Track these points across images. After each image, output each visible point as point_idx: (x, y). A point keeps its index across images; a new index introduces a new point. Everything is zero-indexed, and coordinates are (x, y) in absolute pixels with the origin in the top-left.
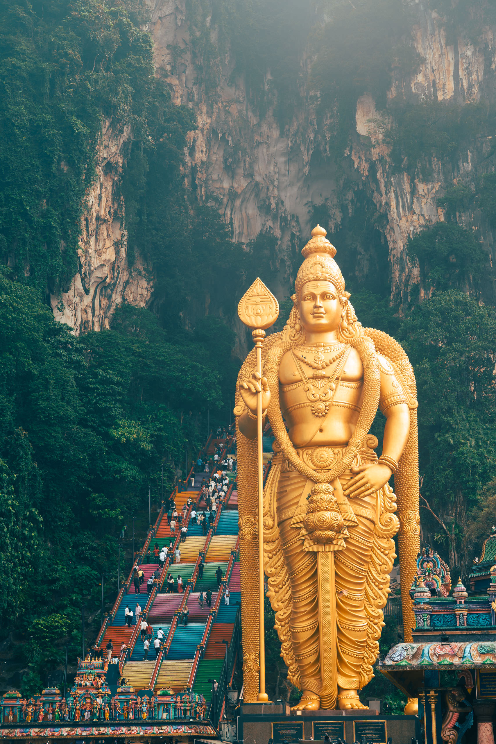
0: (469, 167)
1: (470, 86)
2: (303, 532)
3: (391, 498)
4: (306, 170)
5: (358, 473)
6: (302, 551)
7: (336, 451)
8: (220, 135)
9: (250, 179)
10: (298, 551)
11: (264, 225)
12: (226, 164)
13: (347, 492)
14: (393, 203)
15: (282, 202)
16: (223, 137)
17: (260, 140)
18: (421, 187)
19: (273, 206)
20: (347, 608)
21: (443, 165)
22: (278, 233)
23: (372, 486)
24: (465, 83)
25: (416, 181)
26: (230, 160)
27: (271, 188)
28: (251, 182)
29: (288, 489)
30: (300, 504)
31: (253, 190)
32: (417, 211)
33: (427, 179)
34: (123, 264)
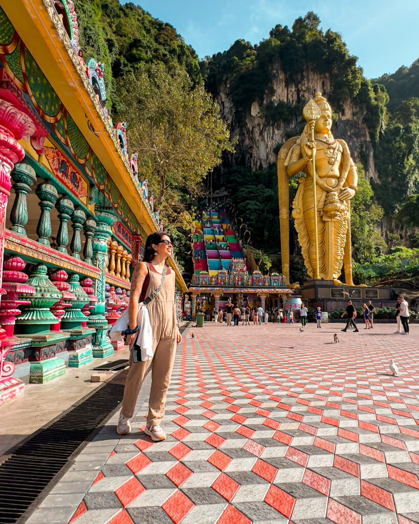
0: (293, 126)
1: (293, 101)
2: (322, 213)
5: (344, 190)
6: (321, 221)
13: (340, 198)
14: (266, 136)
18: (276, 132)
21: (284, 125)
23: (350, 196)
24: (291, 100)
25: (275, 129)
30: (320, 201)
32: (275, 139)
33: (278, 130)
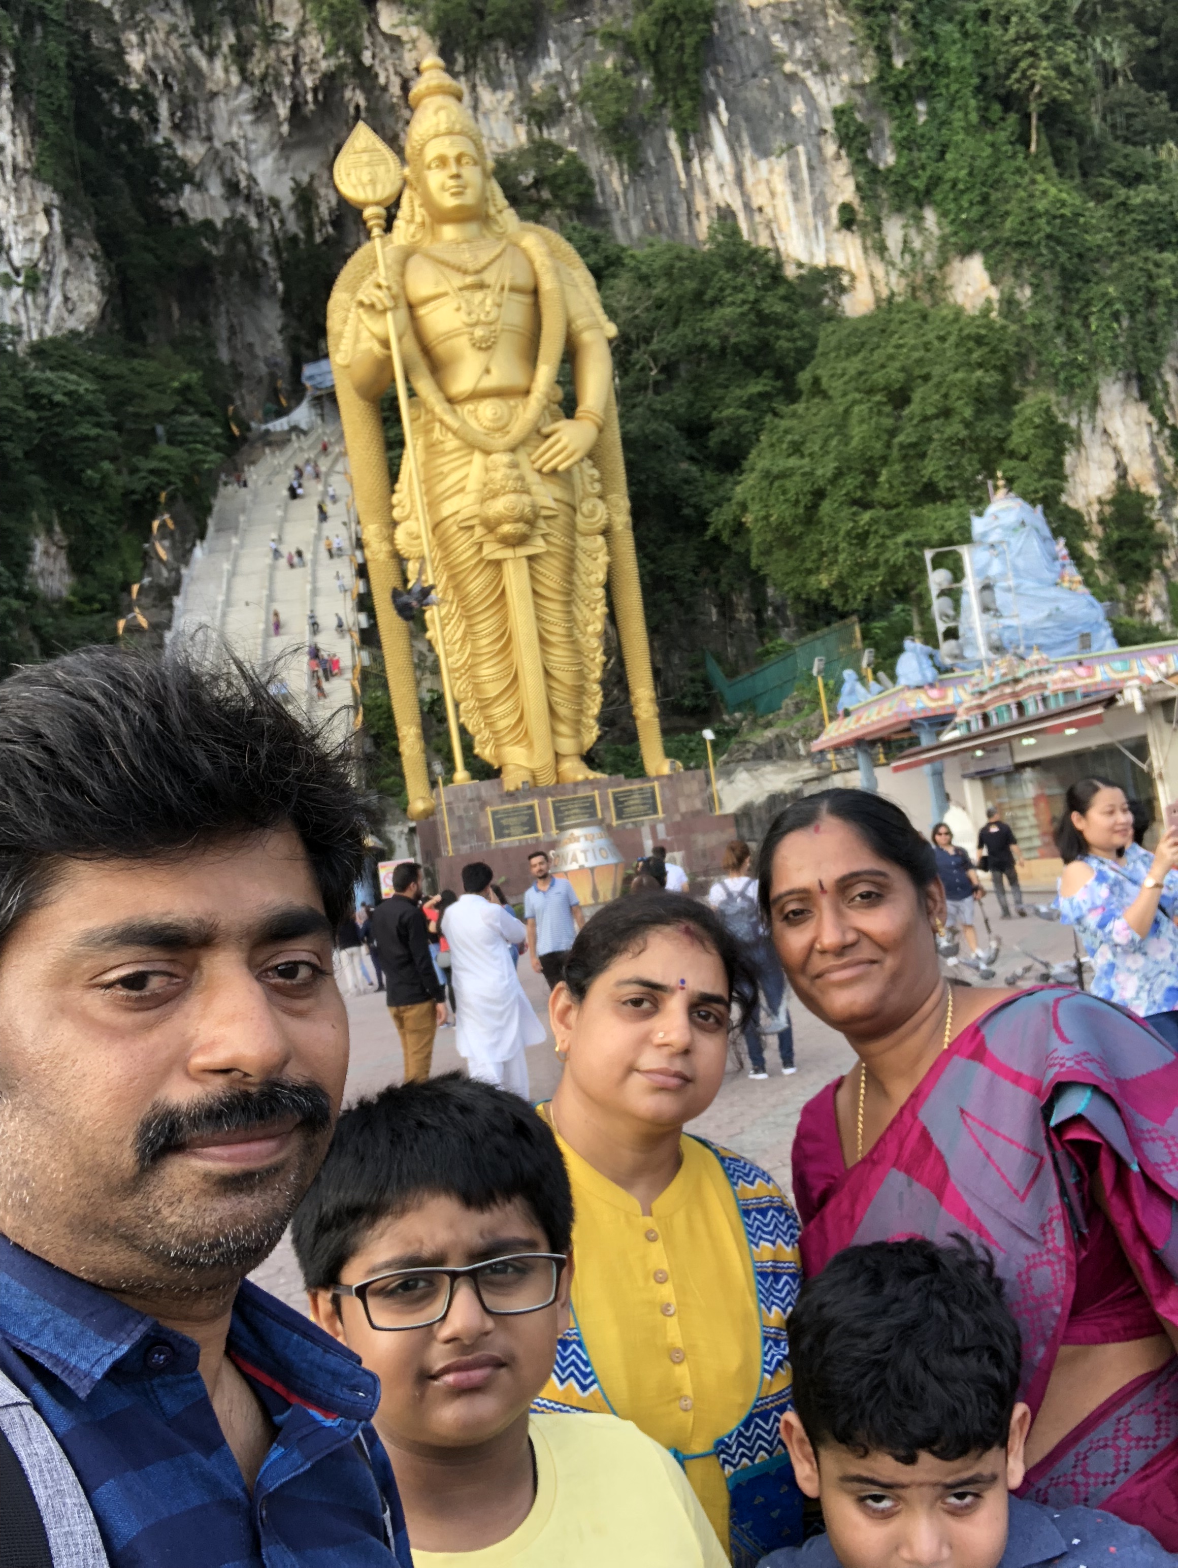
2: (479, 531)
3: (592, 476)
4: (285, 129)
5: (547, 436)
6: (481, 560)
7: (512, 403)
8: (160, 77)
9: (207, 145)
10: (473, 562)
11: (233, 212)
12: (173, 121)
13: (537, 465)
15: (255, 181)
16: (165, 81)
17: (215, 89)
19: (243, 184)
20: (553, 639)
21: (515, 63)
22: (254, 223)
25: (480, 89)
26: (179, 114)
27: (237, 159)
28: (211, 148)
29: (445, 469)
30: (468, 489)
31: (214, 161)
33: (493, 88)
34: (58, 243)
